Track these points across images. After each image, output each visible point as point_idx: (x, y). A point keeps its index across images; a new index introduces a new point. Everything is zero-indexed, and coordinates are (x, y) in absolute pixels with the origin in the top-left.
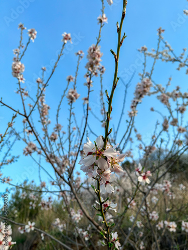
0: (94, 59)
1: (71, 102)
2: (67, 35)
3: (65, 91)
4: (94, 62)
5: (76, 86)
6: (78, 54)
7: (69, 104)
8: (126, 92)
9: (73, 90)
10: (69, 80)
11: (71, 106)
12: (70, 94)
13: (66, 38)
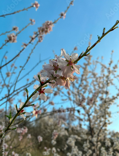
0: (47, 28)
1: (8, 41)
2: (37, 4)
3: (7, 32)
4: (46, 30)
5: (18, 35)
6: (31, 20)
7: (6, 41)
8: (38, 64)
9: (15, 35)
10: (14, 29)
11: (6, 43)
12: (12, 36)
13: (36, 5)
